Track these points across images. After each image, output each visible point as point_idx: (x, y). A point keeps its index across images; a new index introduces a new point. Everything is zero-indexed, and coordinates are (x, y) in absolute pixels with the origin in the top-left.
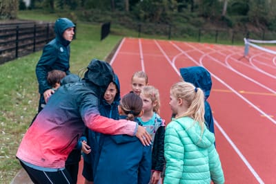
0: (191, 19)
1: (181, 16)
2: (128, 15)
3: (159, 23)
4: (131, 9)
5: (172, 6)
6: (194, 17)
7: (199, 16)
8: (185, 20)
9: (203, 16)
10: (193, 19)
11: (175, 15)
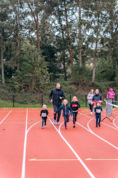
2: (3, 88)
3: (34, 93)
4: (7, 82)
5: (45, 77)
7: (71, 84)
9: (74, 84)
10: (65, 87)
11: (48, 84)
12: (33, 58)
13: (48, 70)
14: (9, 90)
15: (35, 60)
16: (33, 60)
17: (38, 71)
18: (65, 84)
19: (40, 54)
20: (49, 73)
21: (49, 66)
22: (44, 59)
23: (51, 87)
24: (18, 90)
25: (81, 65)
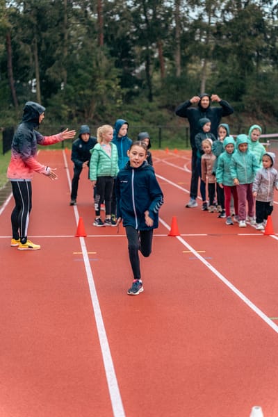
0: (148, 113)
1: (130, 109)
3: (94, 123)
5: (114, 95)
6: (151, 110)
7: (160, 108)
8: (139, 116)
9: (166, 107)
10: (150, 113)
11: (120, 108)
12: (94, 63)
13: (119, 84)
14: (50, 119)
15: (97, 64)
16: (95, 66)
17: (101, 85)
18: (150, 106)
19: (105, 55)
20: (122, 88)
21: (120, 75)
22: (113, 64)
23: (124, 113)
24: (67, 119)
25: (179, 73)
